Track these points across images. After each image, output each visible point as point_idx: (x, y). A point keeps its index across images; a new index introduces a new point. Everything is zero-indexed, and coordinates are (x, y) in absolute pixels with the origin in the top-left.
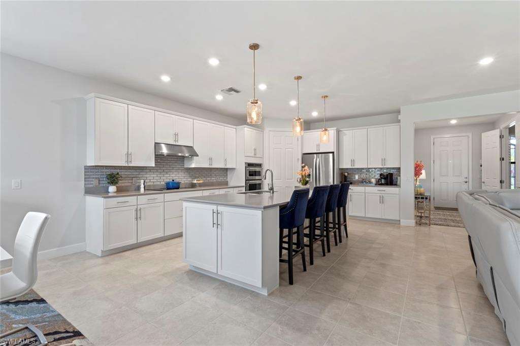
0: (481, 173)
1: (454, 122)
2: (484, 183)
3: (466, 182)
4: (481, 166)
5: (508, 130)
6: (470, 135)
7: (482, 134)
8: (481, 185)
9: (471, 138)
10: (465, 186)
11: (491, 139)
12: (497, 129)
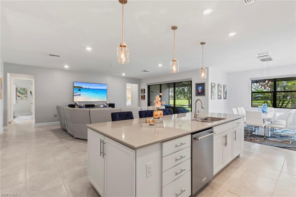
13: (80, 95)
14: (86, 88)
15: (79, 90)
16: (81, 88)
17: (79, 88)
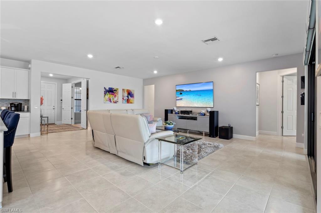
0: (62, 104)
1: (51, 75)
2: (63, 109)
3: (54, 109)
4: (62, 100)
5: (74, 84)
6: (56, 84)
7: (63, 84)
8: (62, 110)
9: (56, 85)
10: (53, 111)
11: (67, 88)
12: (70, 83)
13: (181, 99)
14: (187, 91)
15: (181, 94)
16: (183, 91)
17: (180, 91)
